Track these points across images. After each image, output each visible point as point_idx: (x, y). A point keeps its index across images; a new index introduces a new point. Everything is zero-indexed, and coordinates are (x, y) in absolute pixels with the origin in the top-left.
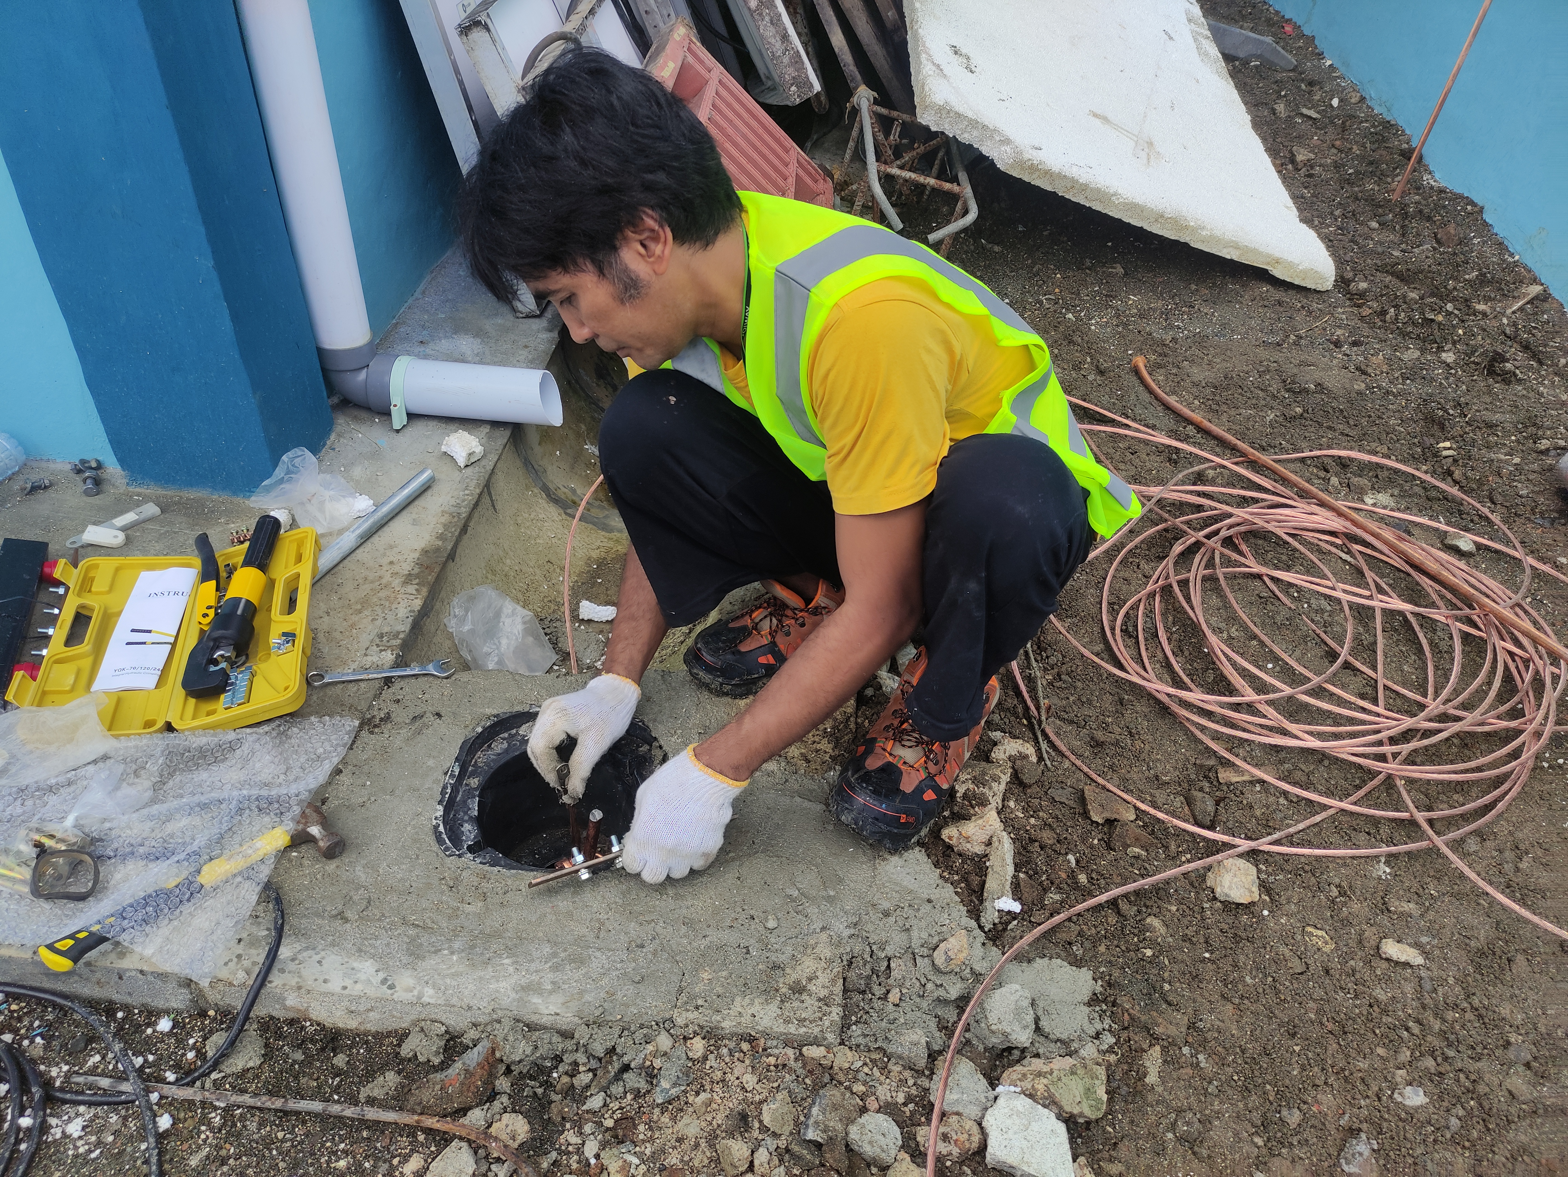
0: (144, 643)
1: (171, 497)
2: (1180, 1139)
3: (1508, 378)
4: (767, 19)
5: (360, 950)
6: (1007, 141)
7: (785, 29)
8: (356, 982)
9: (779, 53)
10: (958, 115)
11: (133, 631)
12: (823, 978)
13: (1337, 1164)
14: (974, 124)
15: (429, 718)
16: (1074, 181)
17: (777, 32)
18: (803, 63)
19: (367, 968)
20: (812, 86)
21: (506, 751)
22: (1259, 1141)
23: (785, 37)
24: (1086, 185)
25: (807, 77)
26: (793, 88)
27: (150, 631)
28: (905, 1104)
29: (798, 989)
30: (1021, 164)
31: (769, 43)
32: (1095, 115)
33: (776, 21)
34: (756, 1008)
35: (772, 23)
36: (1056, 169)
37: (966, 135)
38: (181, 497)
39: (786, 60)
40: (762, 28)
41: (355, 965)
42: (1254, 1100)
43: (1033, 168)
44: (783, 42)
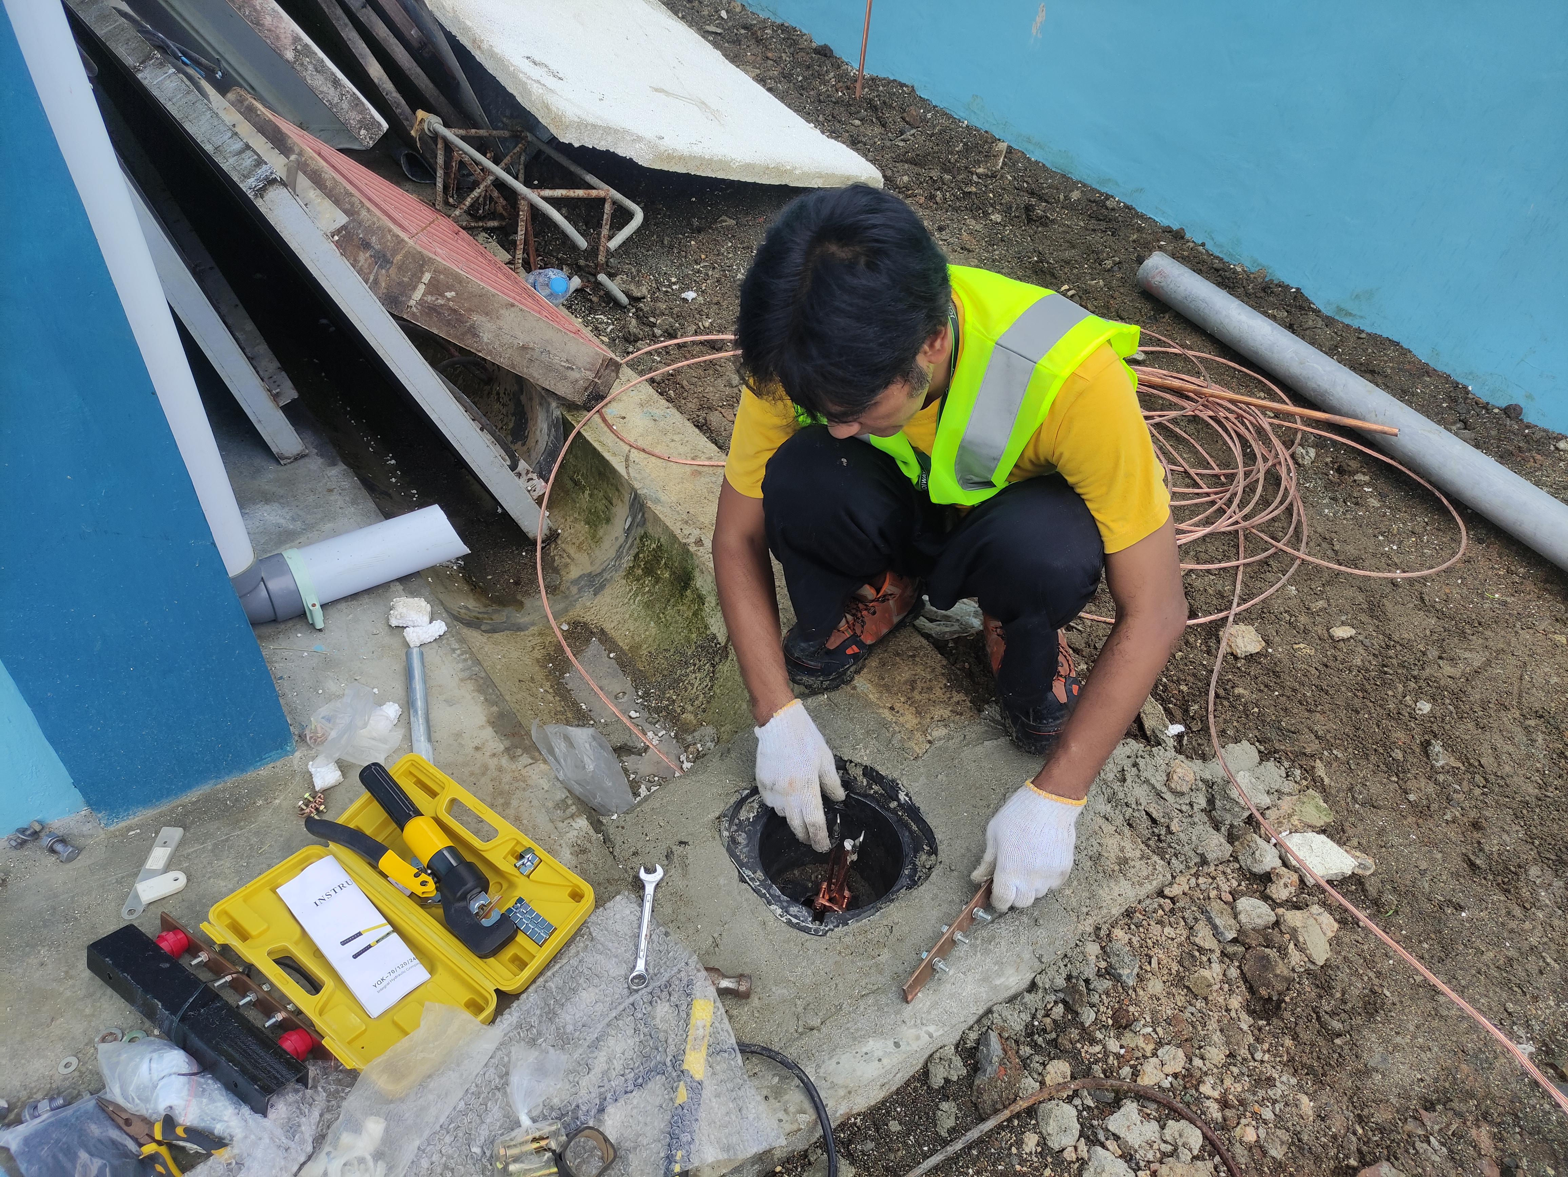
0: (369, 947)
1: (172, 811)
2: (1362, 805)
3: (1044, 222)
4: (310, 67)
5: (854, 1039)
6: (639, 139)
7: (333, 74)
8: (880, 1060)
9: (336, 100)
10: (594, 126)
11: (344, 943)
12: (1128, 845)
13: (1432, 767)
14: (608, 130)
15: (678, 850)
16: (702, 159)
17: (326, 79)
18: (363, 104)
19: (874, 1045)
20: (380, 124)
21: (750, 838)
22: (1395, 779)
23: (336, 82)
24: (711, 160)
25: (372, 117)
26: (363, 132)
27: (360, 934)
28: (1239, 885)
29: (1123, 862)
30: (659, 157)
31: (322, 92)
32: (657, 90)
33: (320, 68)
34: (1116, 891)
35: (316, 70)
36: (686, 153)
37: (603, 143)
38: (184, 806)
39: (345, 105)
40: (308, 78)
41: (864, 1050)
42: (1373, 758)
43: (670, 158)
44: (336, 88)
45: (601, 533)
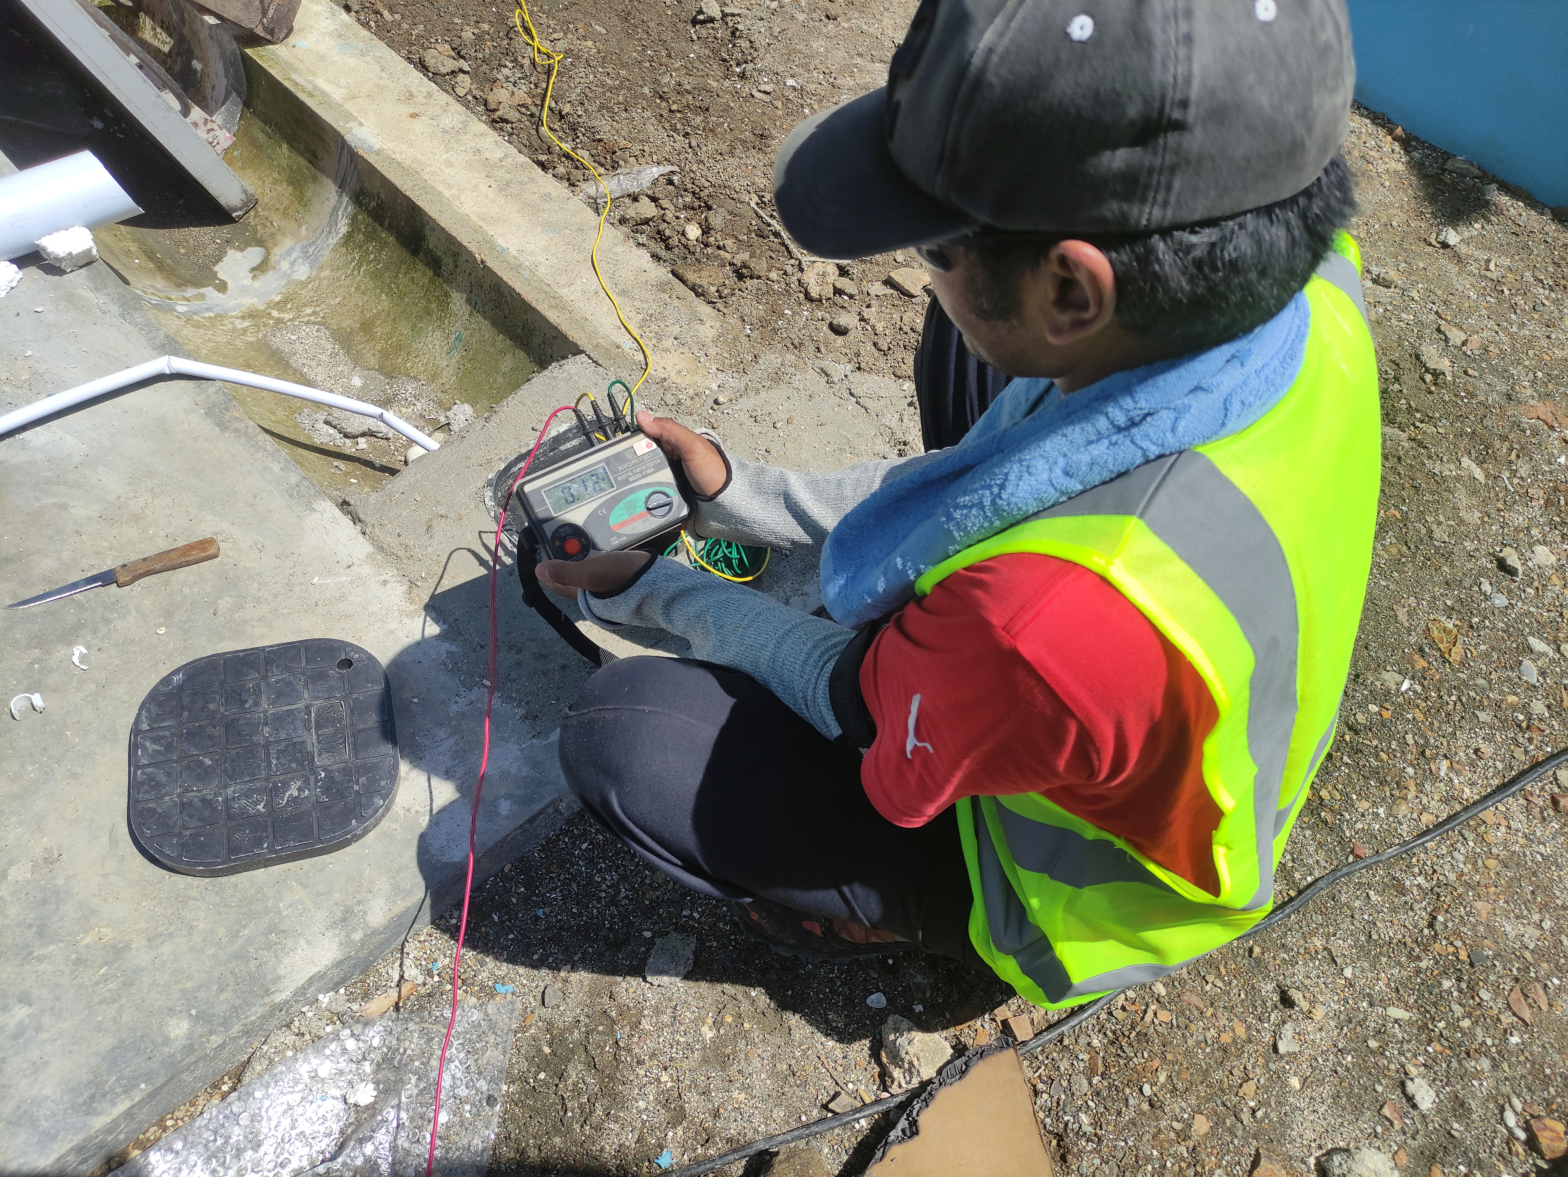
45: (309, 194)
